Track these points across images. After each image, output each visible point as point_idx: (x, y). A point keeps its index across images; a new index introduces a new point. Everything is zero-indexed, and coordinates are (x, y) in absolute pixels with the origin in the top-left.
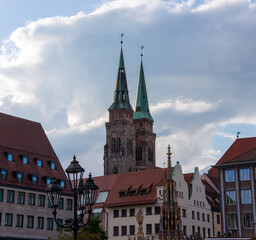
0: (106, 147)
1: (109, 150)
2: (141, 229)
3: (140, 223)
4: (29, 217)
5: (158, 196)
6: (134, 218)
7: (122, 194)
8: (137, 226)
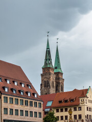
0: (41, 85)
1: (43, 86)
2: (71, 117)
3: (71, 115)
4: (21, 110)
5: (80, 102)
6: (67, 112)
7: (60, 102)
8: (69, 116)
